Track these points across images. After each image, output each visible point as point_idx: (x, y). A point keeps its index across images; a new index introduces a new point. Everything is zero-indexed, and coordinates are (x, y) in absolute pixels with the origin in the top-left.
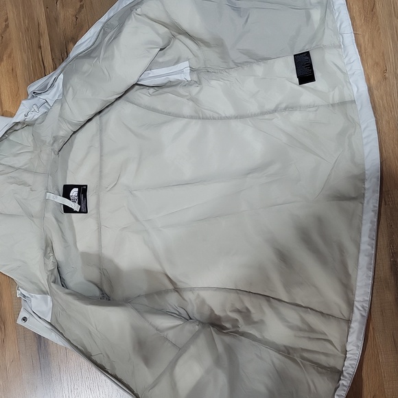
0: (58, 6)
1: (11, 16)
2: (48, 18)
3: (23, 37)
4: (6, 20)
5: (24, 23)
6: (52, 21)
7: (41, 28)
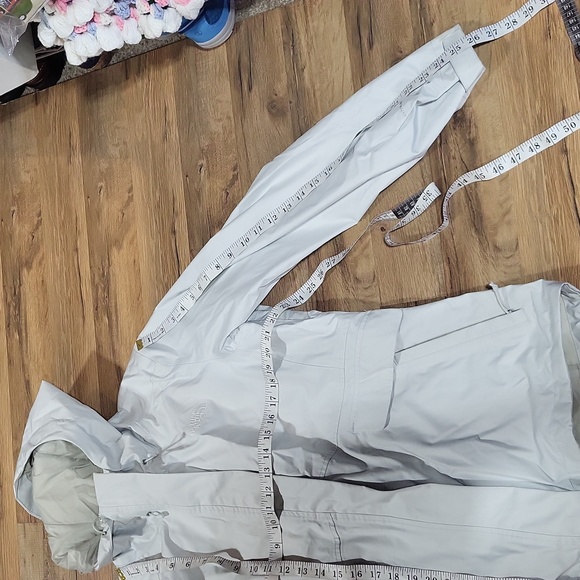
0: (202, 174)
1: (136, 184)
2: (187, 190)
3: (151, 215)
4: (131, 190)
5: (154, 195)
6: (193, 196)
7: (177, 204)
